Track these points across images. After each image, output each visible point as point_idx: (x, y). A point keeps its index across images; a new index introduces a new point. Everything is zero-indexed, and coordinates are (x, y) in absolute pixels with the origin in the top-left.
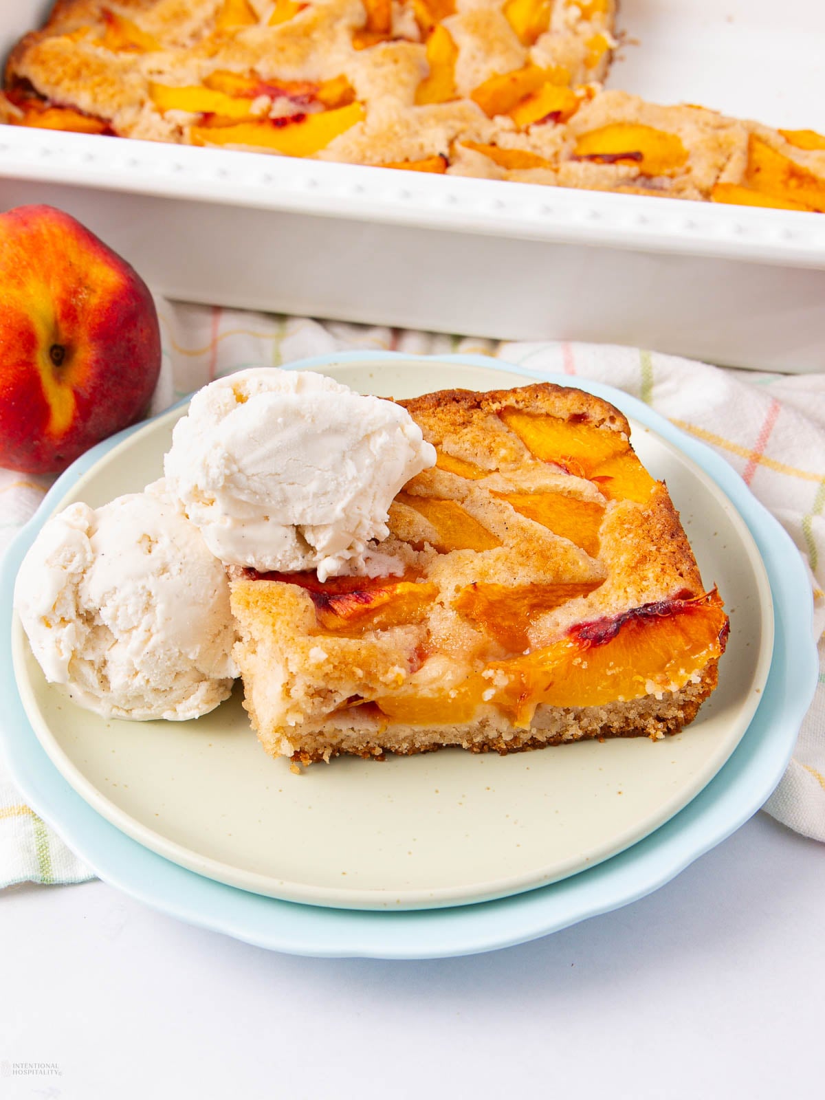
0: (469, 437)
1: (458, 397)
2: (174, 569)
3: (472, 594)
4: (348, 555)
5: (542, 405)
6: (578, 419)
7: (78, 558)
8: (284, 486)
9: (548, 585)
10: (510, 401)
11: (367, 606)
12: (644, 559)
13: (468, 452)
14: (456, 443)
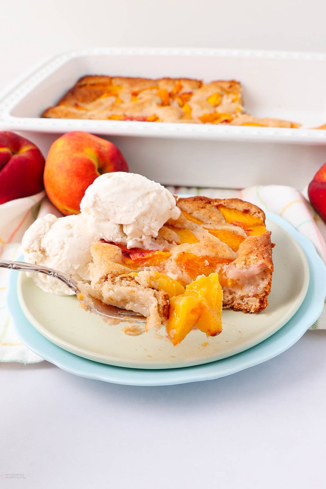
0: (202, 212)
1: (202, 199)
2: (75, 236)
3: (182, 256)
4: (139, 240)
5: (234, 205)
6: (246, 212)
7: (42, 230)
8: (115, 207)
9: (213, 258)
10: (222, 203)
11: (143, 257)
12: (251, 252)
13: (201, 217)
14: (197, 213)
